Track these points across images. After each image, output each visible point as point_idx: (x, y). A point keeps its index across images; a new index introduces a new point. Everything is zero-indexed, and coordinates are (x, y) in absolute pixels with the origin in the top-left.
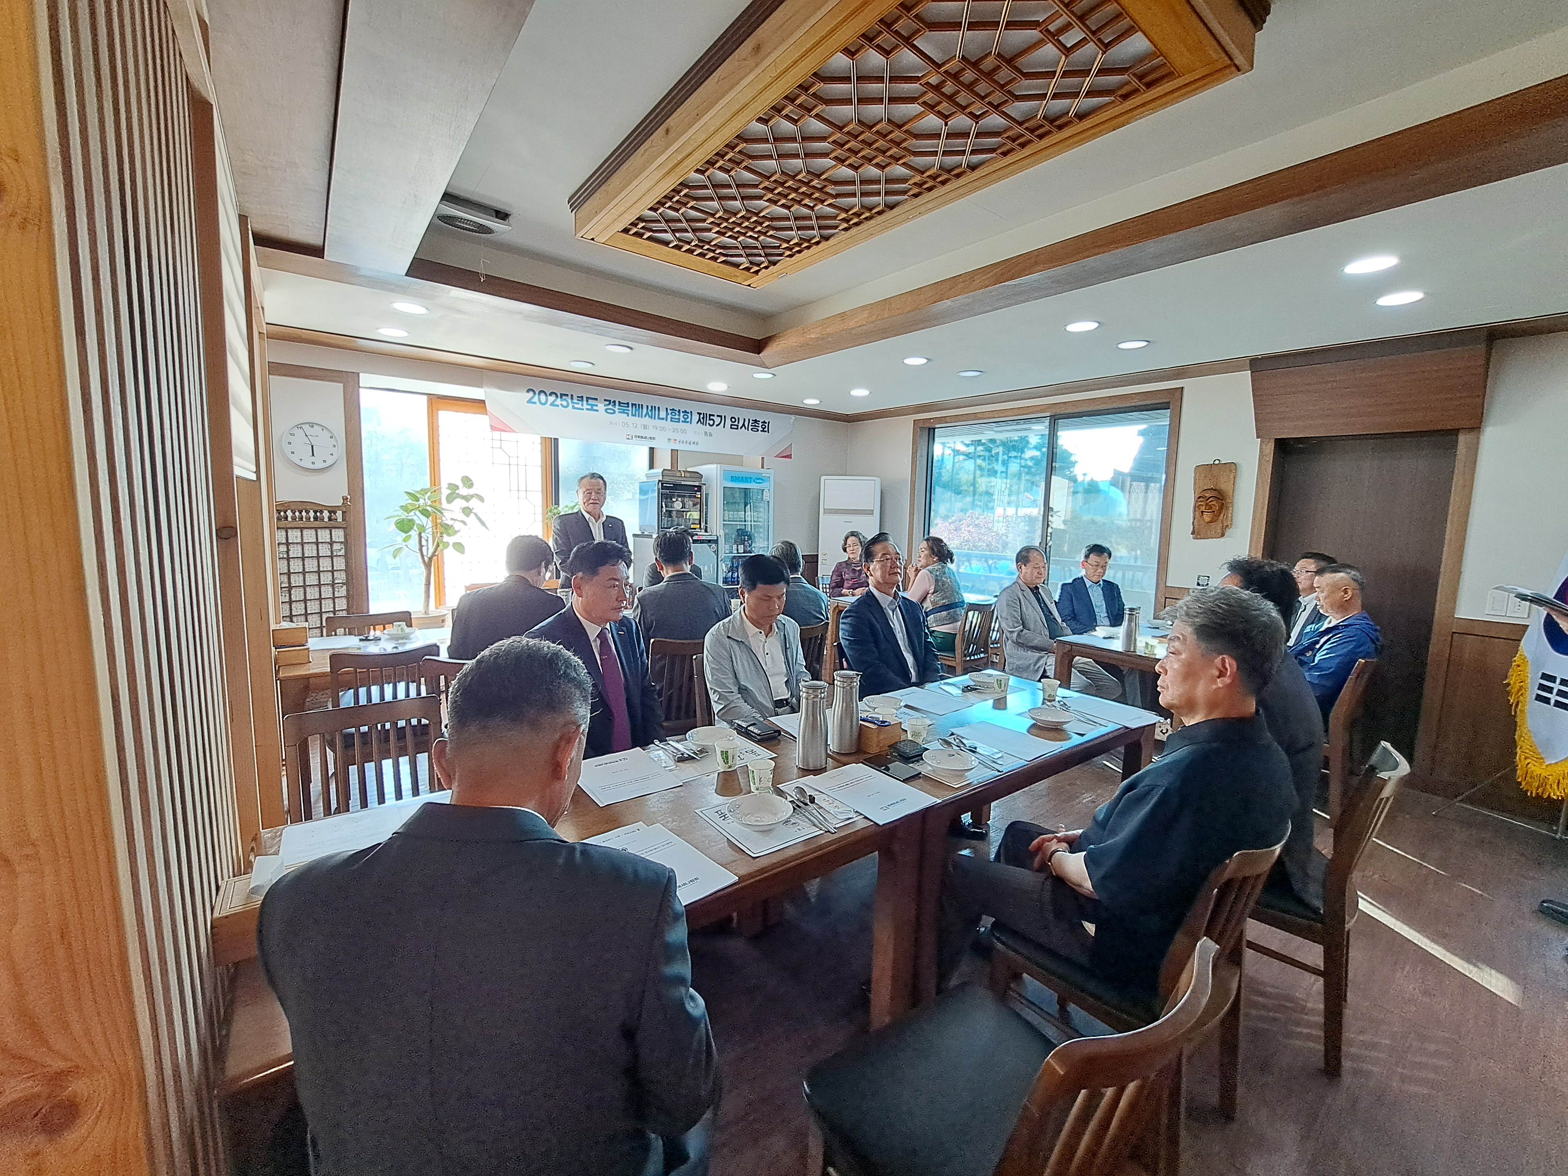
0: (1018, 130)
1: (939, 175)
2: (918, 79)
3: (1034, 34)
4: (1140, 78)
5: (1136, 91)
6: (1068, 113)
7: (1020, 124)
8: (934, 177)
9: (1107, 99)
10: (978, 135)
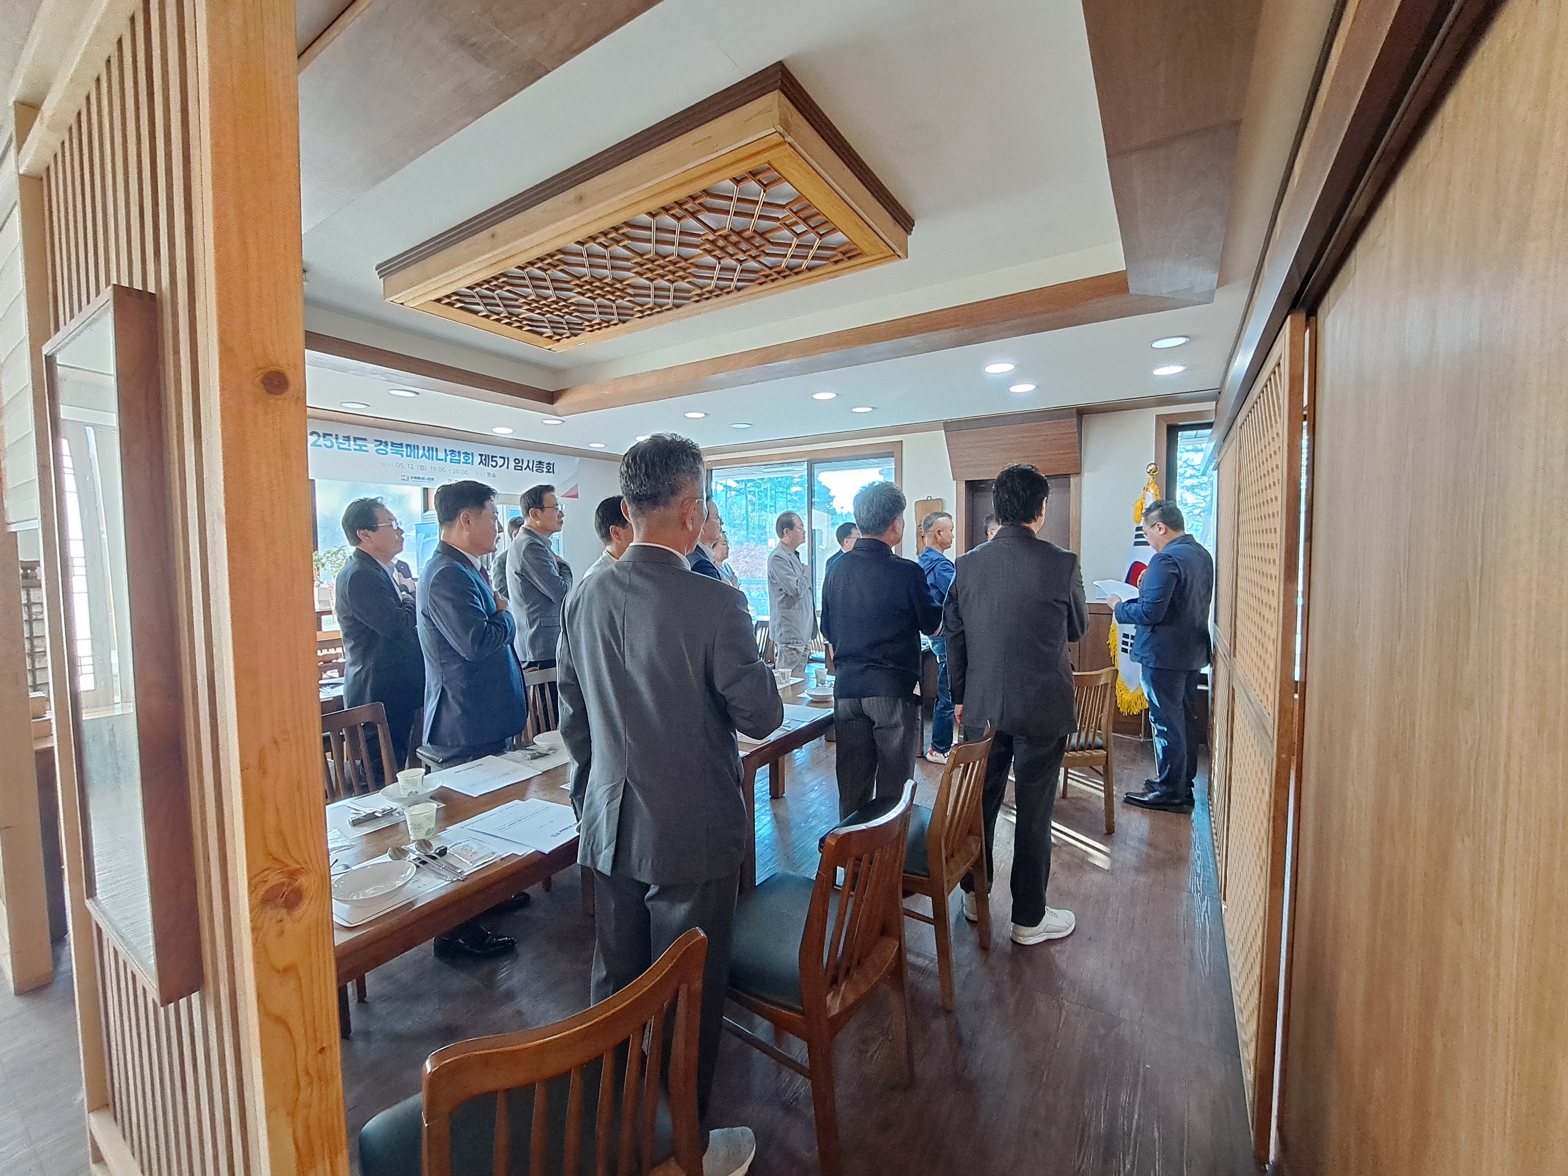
0: (768, 272)
1: (715, 291)
2: (699, 236)
3: (777, 224)
4: (844, 254)
5: (841, 260)
6: (801, 266)
7: (770, 268)
8: (711, 292)
9: (825, 262)
10: (742, 271)
